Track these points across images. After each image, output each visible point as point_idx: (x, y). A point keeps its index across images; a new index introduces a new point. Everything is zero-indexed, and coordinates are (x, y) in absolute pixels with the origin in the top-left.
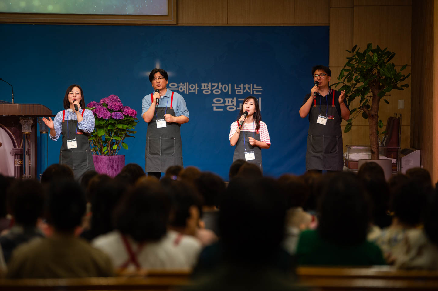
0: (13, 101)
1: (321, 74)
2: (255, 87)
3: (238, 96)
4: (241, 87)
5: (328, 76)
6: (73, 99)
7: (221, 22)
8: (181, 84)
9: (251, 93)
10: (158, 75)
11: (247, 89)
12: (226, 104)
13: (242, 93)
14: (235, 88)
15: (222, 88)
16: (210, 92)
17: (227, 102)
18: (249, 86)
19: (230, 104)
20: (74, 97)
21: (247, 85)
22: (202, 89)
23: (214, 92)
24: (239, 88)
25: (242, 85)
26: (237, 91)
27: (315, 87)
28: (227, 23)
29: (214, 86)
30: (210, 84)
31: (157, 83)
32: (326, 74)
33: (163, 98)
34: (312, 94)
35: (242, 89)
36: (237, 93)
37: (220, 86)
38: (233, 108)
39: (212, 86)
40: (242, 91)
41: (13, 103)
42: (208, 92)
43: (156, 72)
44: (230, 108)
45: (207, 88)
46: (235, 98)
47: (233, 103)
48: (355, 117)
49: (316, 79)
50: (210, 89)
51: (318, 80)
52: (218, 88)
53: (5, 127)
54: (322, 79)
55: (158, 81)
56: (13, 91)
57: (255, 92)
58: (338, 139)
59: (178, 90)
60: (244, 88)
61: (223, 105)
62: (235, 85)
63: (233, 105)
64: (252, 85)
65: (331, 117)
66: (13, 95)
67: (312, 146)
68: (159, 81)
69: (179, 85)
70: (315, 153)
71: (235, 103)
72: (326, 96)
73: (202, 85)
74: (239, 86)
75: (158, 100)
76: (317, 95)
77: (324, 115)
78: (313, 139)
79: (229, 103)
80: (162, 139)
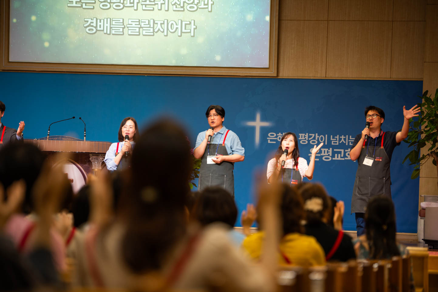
0: (85, 138)
1: (374, 114)
2: (351, 138)
3: (334, 147)
4: (337, 138)
5: (381, 117)
6: (126, 133)
7: (320, 74)
8: (280, 133)
9: (347, 144)
10: (213, 112)
11: (343, 140)
12: (322, 154)
13: (338, 144)
14: (332, 139)
15: (318, 138)
16: (307, 142)
17: (323, 152)
18: (345, 137)
19: (326, 154)
20: (127, 131)
21: (343, 136)
22: (299, 139)
23: (311, 142)
24: (335, 139)
25: (338, 136)
26: (333, 142)
27: (366, 129)
28: (326, 77)
29: (311, 136)
30: (307, 134)
31: (211, 120)
32: (379, 115)
33: (217, 134)
34: (363, 137)
35: (338, 140)
36: (333, 144)
37: (317, 137)
38: (328, 158)
39: (309, 137)
40: (338, 142)
41: (85, 140)
42: (305, 142)
43: (212, 109)
44: (326, 158)
45: (304, 139)
46: (331, 149)
47: (329, 153)
48: (423, 164)
49: (368, 119)
50: (307, 139)
51: (370, 120)
52: (314, 138)
53: (78, 164)
54: (374, 119)
55: (212, 118)
56: (85, 129)
57: (350, 143)
58: (386, 181)
59: (277, 140)
60: (340, 139)
61: (319, 155)
62: (332, 136)
63: (329, 155)
64: (348, 136)
65: (379, 158)
66: (85, 132)
67: (358, 188)
68: (214, 118)
69: (278, 135)
70: (361, 196)
71: (330, 154)
72: (376, 138)
73: (299, 136)
74: (335, 137)
75: (210, 137)
76: (369, 137)
77: (370, 156)
78: (360, 181)
79: (324, 153)
80: (212, 176)
